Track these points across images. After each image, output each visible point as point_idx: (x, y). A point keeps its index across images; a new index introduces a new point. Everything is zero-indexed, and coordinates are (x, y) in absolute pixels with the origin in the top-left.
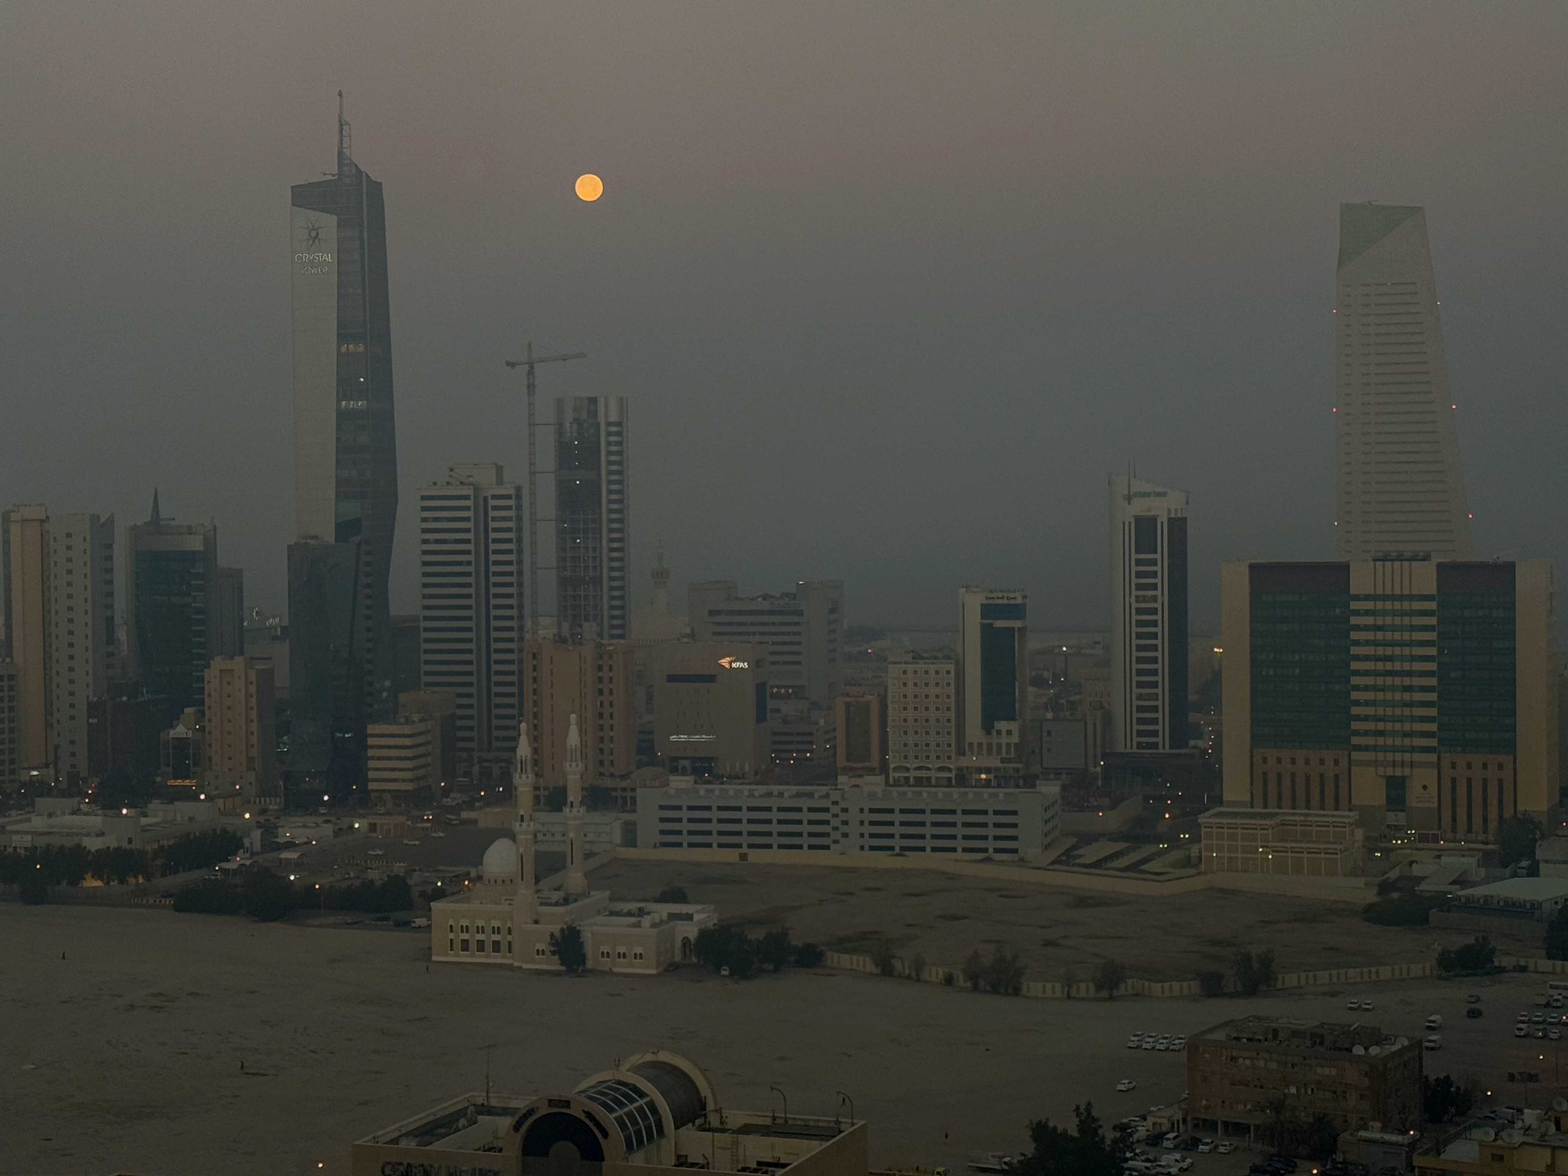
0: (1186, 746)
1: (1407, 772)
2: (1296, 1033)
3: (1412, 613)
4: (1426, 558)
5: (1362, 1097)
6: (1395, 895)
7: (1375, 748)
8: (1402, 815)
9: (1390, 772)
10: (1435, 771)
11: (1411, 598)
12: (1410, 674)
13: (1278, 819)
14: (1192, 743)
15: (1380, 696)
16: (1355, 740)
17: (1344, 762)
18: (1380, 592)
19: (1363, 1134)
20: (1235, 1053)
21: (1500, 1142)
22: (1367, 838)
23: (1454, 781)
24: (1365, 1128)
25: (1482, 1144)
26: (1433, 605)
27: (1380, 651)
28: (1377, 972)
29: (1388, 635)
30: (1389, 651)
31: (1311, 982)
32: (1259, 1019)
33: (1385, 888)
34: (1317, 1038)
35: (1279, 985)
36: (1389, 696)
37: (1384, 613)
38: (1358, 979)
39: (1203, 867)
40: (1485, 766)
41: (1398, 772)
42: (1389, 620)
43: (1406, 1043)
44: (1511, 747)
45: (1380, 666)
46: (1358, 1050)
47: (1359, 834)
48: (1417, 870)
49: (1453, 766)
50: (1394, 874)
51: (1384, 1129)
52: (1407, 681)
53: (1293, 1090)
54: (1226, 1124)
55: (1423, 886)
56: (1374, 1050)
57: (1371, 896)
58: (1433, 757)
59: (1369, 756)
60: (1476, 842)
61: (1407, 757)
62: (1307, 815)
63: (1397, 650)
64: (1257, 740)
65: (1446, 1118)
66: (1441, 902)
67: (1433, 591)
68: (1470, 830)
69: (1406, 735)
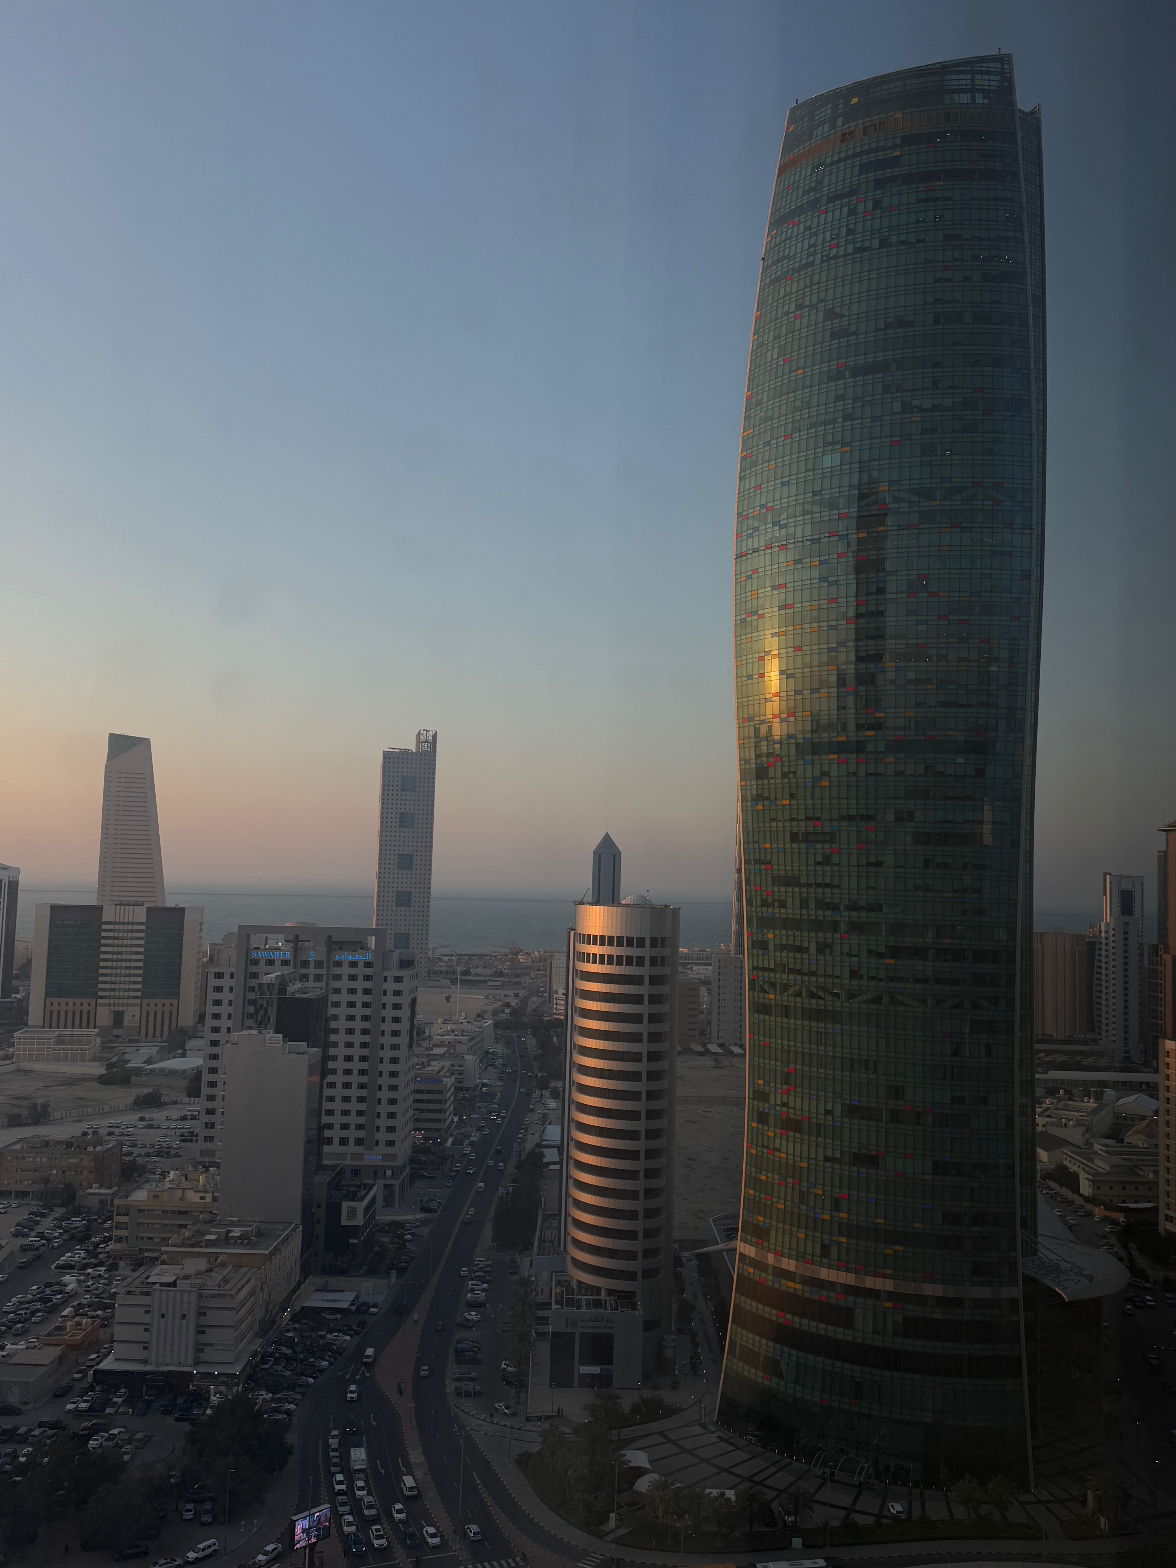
0: (10, 997)
1: (125, 1009)
2: (58, 1143)
3: (132, 931)
4: (142, 904)
5: (90, 1172)
6: (115, 1070)
7: (109, 997)
8: (120, 1030)
9: (116, 1009)
10: (139, 1008)
11: (133, 923)
12: (130, 960)
13: (57, 1034)
14: (13, 996)
15: (114, 971)
16: (100, 993)
17: (93, 1005)
18: (117, 920)
19: (89, 1191)
20: (25, 1155)
21: (157, 1189)
22: (102, 1042)
23: (148, 1012)
24: (91, 1188)
25: (149, 1191)
26: (143, 927)
27: (115, 949)
28: (103, 1109)
29: (120, 942)
30: (120, 949)
31: (68, 1115)
32: (39, 1136)
33: (110, 1067)
34: (69, 1144)
35: (51, 1119)
36: (119, 971)
37: (119, 931)
38: (93, 1113)
39: (14, 1060)
40: (164, 1005)
41: (121, 1009)
42: (121, 935)
43: (115, 1143)
44: (176, 995)
45: (115, 957)
46: (90, 1149)
47: (99, 1039)
48: (126, 1057)
49: (148, 1005)
50: (114, 1060)
51: (101, 1187)
52: (128, 964)
53: (55, 1172)
54: (16, 1192)
55: (130, 1065)
56: (99, 1148)
57: (103, 1071)
58: (138, 1001)
59: (106, 1001)
60: (157, 1042)
61: (125, 1001)
62: (72, 1031)
63: (124, 949)
64: (48, 994)
65: (132, 1179)
66: (138, 1071)
67: (144, 920)
68: (154, 1036)
69: (126, 990)
